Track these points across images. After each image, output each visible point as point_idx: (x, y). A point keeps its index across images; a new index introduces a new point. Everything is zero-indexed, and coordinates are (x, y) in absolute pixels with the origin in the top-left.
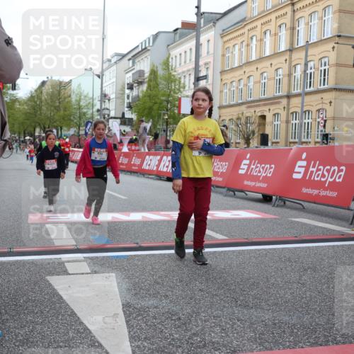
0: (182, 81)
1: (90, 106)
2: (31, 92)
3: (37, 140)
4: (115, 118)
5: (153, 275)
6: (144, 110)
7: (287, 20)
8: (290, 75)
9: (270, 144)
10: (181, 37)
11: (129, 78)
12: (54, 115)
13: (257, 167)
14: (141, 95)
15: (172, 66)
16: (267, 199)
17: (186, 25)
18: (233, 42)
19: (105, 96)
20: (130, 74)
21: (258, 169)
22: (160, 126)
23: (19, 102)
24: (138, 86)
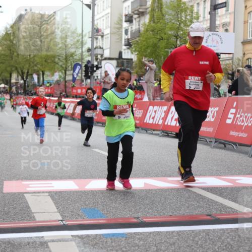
0: (195, 10)
1: (79, 45)
2: (6, 28)
3: (14, 88)
4: (110, 59)
6: (147, 47)
11: (127, 8)
14: (142, 29)
19: (98, 31)
20: (128, 3)
24: (139, 17)
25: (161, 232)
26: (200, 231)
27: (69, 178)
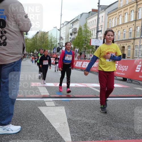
0: (92, 32)
1: (55, 42)
2: (33, 36)
3: (35, 54)
5: (79, 108)
6: (77, 43)
7: (134, 8)
8: (135, 30)
9: (126, 58)
10: (91, 15)
11: (71, 31)
12: (42, 45)
13: (121, 67)
14: (75, 37)
15: (88, 26)
16: (125, 80)
17: (94, 10)
18: (112, 17)
19: (61, 38)
20: (71, 30)
21: (121, 68)
22: (83, 50)
23: (29, 40)
24: (74, 34)
25: (80, 100)
26: (92, 100)
27: (52, 82)
